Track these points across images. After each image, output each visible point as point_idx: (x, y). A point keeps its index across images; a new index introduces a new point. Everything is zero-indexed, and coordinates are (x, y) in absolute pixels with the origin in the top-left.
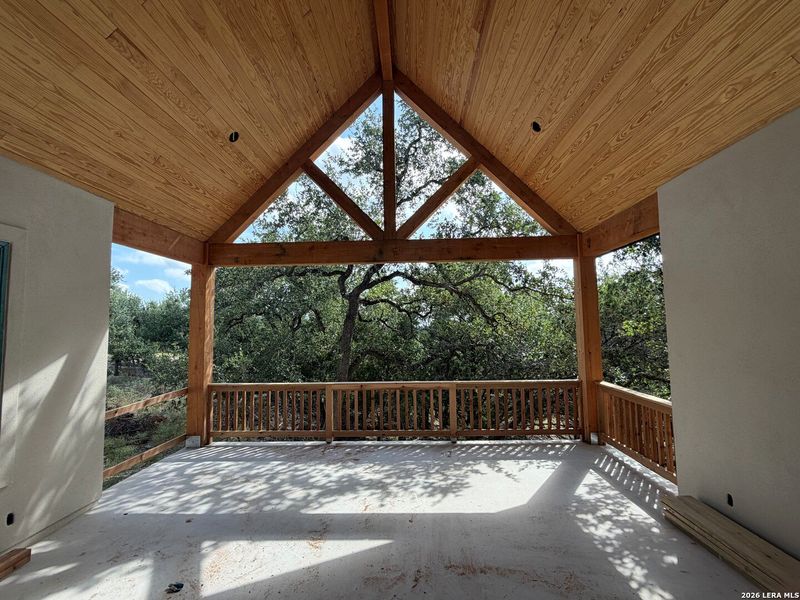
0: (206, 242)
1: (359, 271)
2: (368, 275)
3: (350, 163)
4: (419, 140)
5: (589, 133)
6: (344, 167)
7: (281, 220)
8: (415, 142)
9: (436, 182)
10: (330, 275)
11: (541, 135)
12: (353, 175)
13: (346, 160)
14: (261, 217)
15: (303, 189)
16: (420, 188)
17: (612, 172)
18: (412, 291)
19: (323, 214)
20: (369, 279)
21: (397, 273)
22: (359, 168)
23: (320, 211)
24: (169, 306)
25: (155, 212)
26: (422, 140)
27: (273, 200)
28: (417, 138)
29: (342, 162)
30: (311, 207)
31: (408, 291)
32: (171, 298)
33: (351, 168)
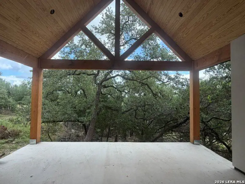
0: (39, 58)
1: (102, 74)
2: (106, 75)
3: (100, 29)
4: (128, 21)
5: (204, 17)
6: (97, 30)
7: (71, 51)
8: (126, 22)
9: (134, 38)
10: (90, 75)
11: (182, 19)
12: (100, 34)
13: (98, 27)
14: (62, 50)
15: (80, 39)
16: (128, 41)
17: (211, 34)
18: (122, 83)
19: (88, 50)
20: (106, 77)
21: (118, 75)
22: (103, 32)
23: (87, 49)
24: (23, 87)
25: (17, 43)
26: (129, 21)
27: (67, 43)
28: (127, 20)
29: (96, 28)
30: (83, 47)
31: (121, 82)
32: (24, 84)
33: (100, 31)
